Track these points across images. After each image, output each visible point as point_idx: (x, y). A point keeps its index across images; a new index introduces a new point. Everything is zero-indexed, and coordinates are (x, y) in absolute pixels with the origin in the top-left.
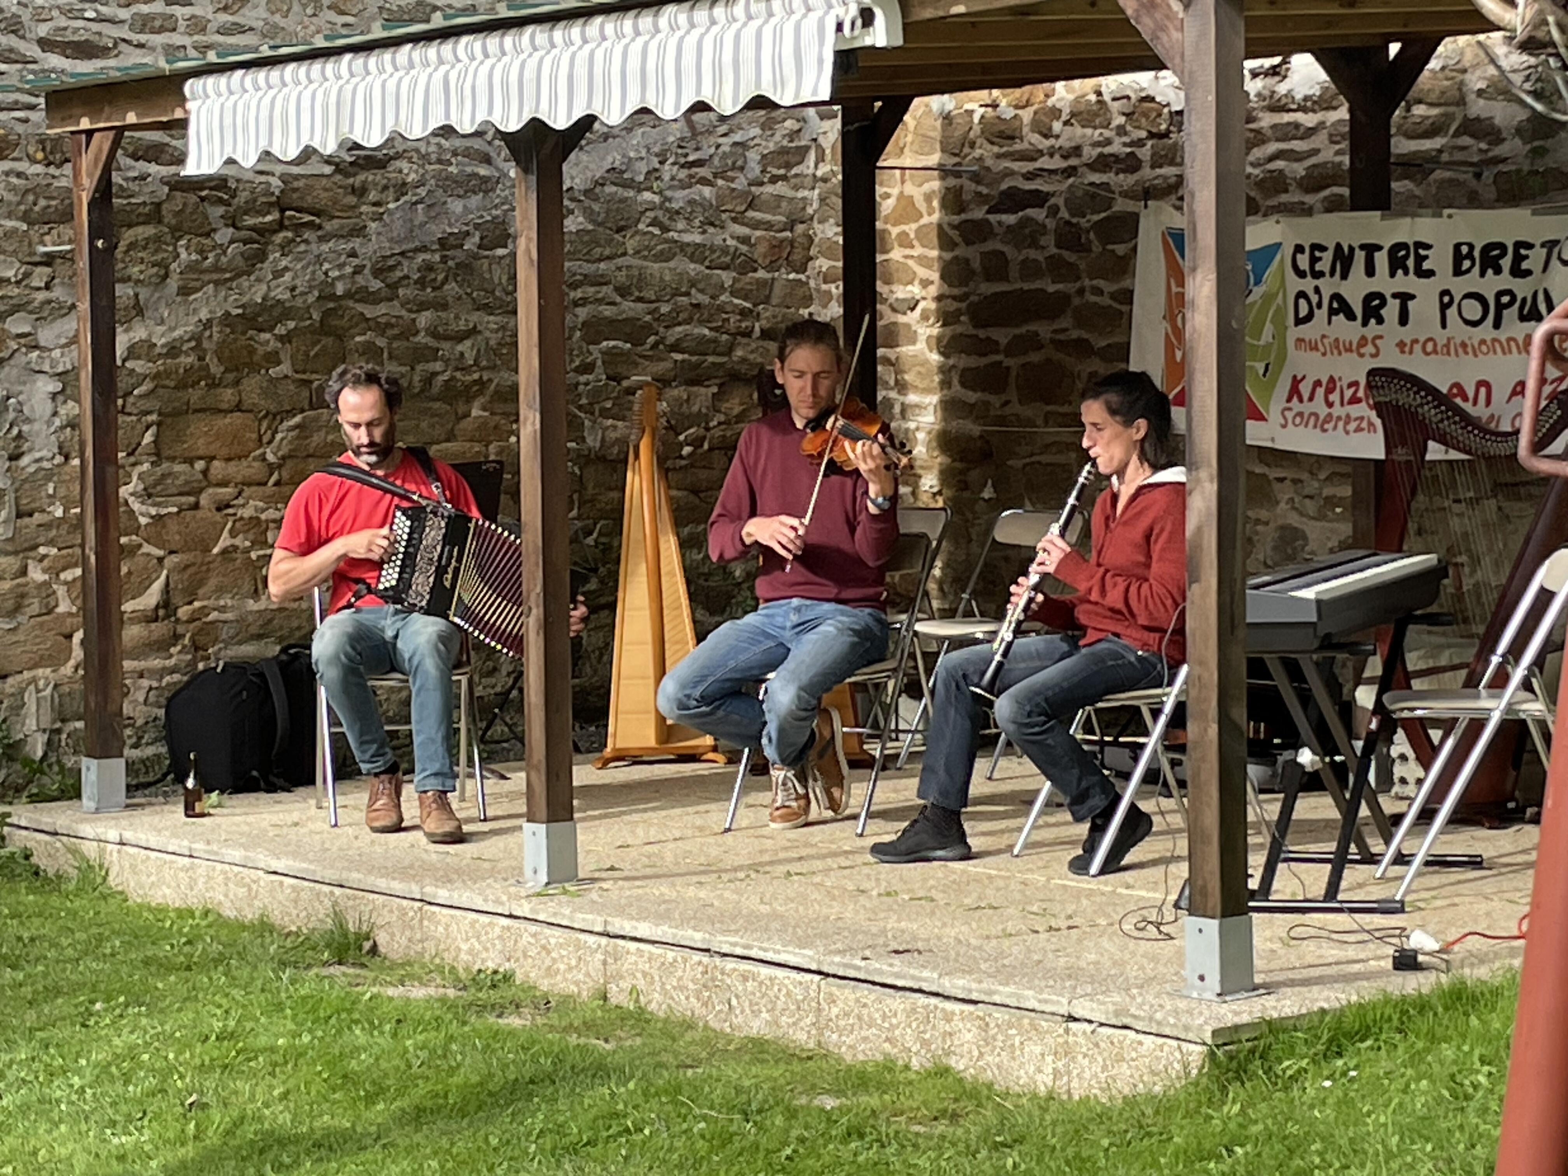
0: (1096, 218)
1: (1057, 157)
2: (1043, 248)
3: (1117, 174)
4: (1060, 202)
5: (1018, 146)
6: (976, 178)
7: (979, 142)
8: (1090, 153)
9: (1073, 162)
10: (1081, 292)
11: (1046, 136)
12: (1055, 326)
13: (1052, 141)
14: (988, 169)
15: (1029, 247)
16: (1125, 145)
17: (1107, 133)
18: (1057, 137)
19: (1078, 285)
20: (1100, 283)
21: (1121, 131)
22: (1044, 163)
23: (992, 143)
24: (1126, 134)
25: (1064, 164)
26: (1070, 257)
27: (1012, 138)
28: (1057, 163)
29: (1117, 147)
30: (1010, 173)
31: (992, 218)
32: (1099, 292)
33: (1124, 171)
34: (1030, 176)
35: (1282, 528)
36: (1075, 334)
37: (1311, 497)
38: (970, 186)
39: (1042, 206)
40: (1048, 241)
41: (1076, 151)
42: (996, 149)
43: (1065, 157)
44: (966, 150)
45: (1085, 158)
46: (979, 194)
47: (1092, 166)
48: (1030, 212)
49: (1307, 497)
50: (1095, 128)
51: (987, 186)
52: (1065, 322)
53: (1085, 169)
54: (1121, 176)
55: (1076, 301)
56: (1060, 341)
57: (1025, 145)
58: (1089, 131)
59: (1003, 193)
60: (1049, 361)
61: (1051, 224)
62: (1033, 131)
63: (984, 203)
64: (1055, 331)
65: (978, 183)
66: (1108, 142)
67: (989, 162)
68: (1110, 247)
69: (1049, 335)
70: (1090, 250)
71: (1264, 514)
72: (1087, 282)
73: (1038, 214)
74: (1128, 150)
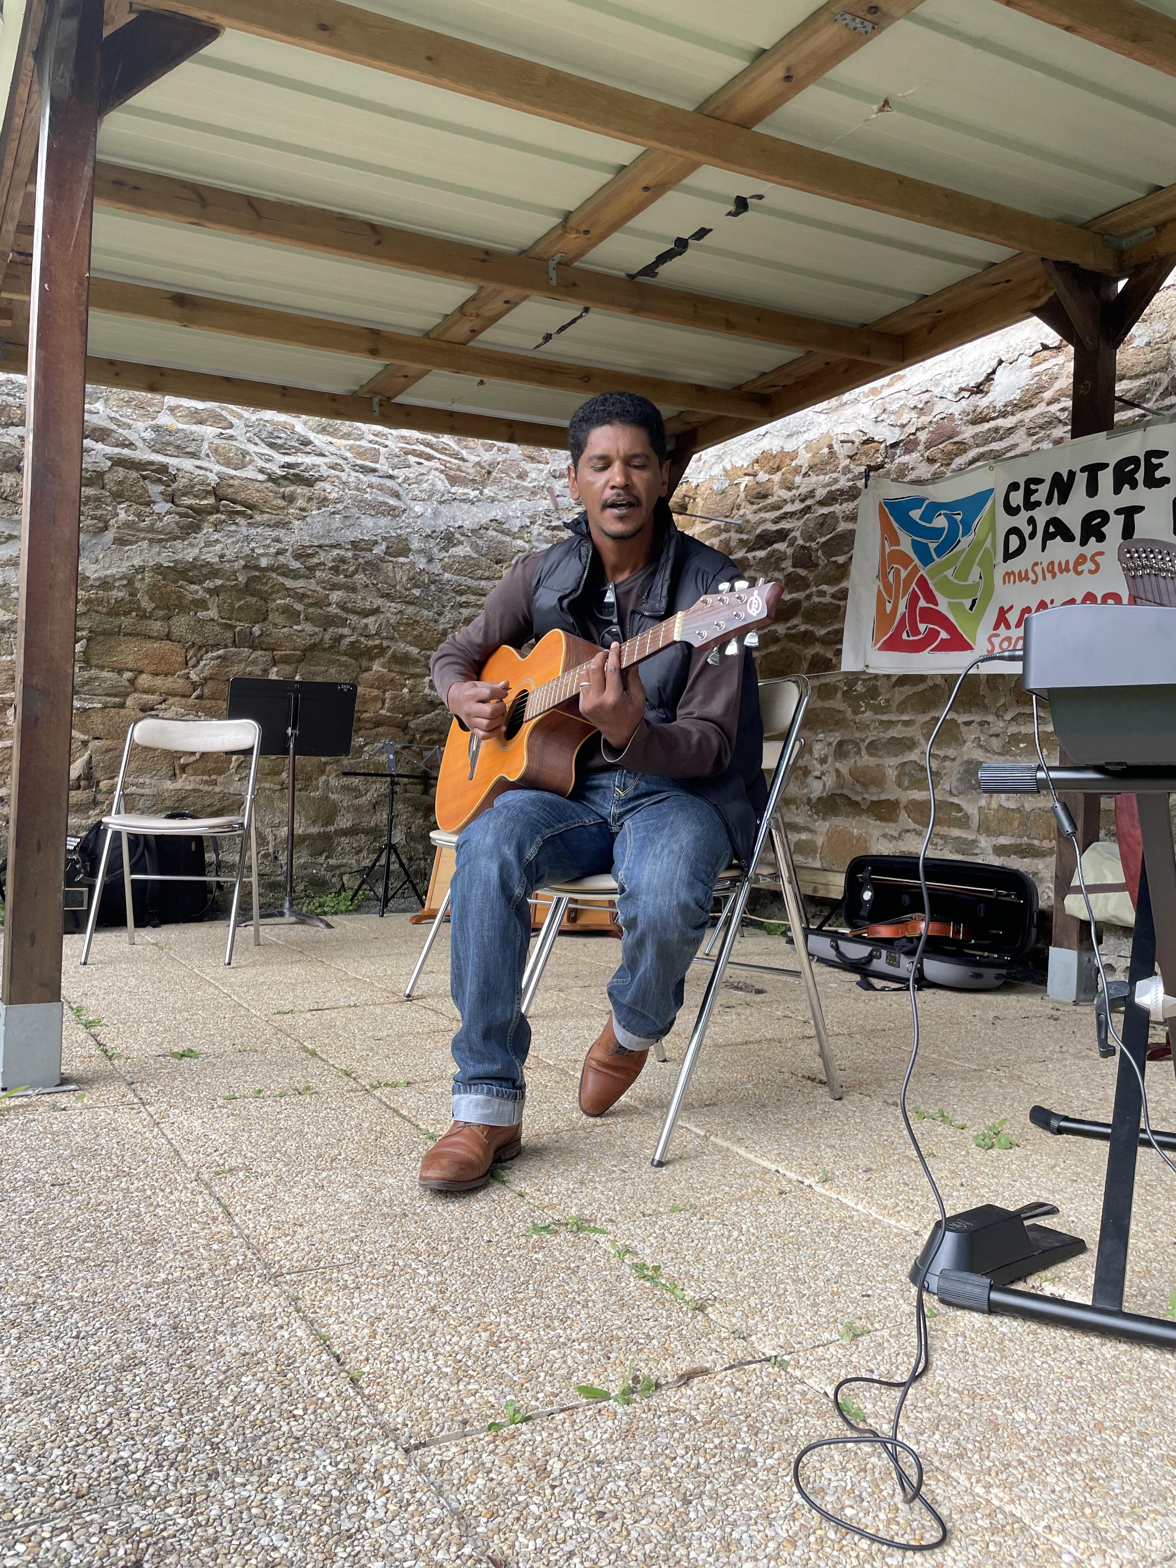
0: (823, 539)
1: (797, 501)
2: (783, 569)
3: (841, 504)
4: (797, 534)
5: (769, 501)
6: (740, 530)
7: (743, 504)
8: (821, 493)
9: (809, 502)
10: (809, 597)
11: (789, 489)
12: (789, 625)
13: (794, 491)
14: (748, 521)
15: (775, 569)
16: (849, 480)
17: (835, 475)
18: (798, 487)
19: (808, 592)
20: (824, 587)
21: (847, 470)
22: (789, 508)
23: (752, 503)
24: (850, 471)
25: (803, 506)
26: (802, 572)
27: (765, 497)
28: (798, 506)
29: (844, 483)
30: (763, 521)
31: (750, 555)
32: (822, 594)
33: (847, 500)
34: (776, 521)
35: (969, 762)
36: (803, 628)
37: (997, 735)
38: (735, 536)
39: (784, 541)
40: (787, 564)
41: (811, 494)
42: (755, 507)
43: (802, 501)
44: (735, 512)
45: (817, 498)
46: (741, 540)
47: (821, 503)
48: (776, 546)
49: (991, 736)
50: (826, 474)
51: (749, 532)
52: (795, 621)
53: (817, 507)
54: (845, 505)
55: (805, 604)
56: (791, 635)
57: (775, 498)
58: (821, 477)
59: (758, 536)
60: (783, 650)
61: (790, 551)
62: (781, 488)
63: (744, 546)
64: (789, 628)
65: (741, 533)
66: (836, 481)
67: (750, 516)
68: (833, 559)
69: (784, 632)
70: (817, 565)
71: (951, 753)
72: (814, 589)
73: (781, 546)
74: (851, 483)
